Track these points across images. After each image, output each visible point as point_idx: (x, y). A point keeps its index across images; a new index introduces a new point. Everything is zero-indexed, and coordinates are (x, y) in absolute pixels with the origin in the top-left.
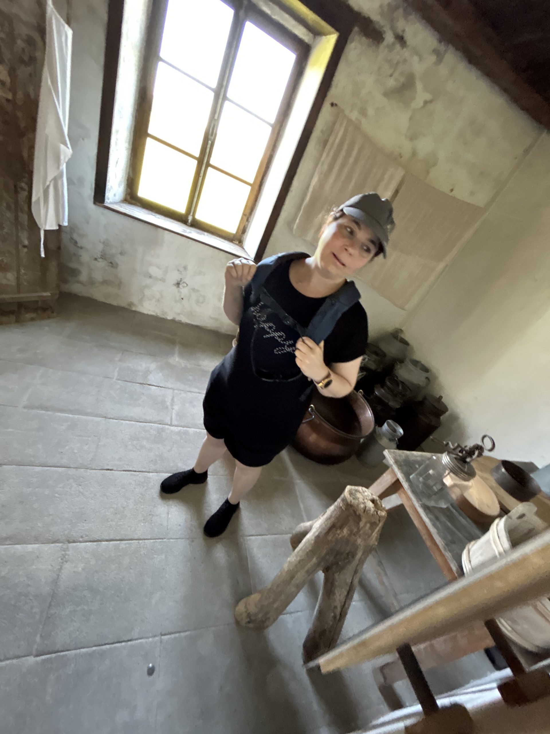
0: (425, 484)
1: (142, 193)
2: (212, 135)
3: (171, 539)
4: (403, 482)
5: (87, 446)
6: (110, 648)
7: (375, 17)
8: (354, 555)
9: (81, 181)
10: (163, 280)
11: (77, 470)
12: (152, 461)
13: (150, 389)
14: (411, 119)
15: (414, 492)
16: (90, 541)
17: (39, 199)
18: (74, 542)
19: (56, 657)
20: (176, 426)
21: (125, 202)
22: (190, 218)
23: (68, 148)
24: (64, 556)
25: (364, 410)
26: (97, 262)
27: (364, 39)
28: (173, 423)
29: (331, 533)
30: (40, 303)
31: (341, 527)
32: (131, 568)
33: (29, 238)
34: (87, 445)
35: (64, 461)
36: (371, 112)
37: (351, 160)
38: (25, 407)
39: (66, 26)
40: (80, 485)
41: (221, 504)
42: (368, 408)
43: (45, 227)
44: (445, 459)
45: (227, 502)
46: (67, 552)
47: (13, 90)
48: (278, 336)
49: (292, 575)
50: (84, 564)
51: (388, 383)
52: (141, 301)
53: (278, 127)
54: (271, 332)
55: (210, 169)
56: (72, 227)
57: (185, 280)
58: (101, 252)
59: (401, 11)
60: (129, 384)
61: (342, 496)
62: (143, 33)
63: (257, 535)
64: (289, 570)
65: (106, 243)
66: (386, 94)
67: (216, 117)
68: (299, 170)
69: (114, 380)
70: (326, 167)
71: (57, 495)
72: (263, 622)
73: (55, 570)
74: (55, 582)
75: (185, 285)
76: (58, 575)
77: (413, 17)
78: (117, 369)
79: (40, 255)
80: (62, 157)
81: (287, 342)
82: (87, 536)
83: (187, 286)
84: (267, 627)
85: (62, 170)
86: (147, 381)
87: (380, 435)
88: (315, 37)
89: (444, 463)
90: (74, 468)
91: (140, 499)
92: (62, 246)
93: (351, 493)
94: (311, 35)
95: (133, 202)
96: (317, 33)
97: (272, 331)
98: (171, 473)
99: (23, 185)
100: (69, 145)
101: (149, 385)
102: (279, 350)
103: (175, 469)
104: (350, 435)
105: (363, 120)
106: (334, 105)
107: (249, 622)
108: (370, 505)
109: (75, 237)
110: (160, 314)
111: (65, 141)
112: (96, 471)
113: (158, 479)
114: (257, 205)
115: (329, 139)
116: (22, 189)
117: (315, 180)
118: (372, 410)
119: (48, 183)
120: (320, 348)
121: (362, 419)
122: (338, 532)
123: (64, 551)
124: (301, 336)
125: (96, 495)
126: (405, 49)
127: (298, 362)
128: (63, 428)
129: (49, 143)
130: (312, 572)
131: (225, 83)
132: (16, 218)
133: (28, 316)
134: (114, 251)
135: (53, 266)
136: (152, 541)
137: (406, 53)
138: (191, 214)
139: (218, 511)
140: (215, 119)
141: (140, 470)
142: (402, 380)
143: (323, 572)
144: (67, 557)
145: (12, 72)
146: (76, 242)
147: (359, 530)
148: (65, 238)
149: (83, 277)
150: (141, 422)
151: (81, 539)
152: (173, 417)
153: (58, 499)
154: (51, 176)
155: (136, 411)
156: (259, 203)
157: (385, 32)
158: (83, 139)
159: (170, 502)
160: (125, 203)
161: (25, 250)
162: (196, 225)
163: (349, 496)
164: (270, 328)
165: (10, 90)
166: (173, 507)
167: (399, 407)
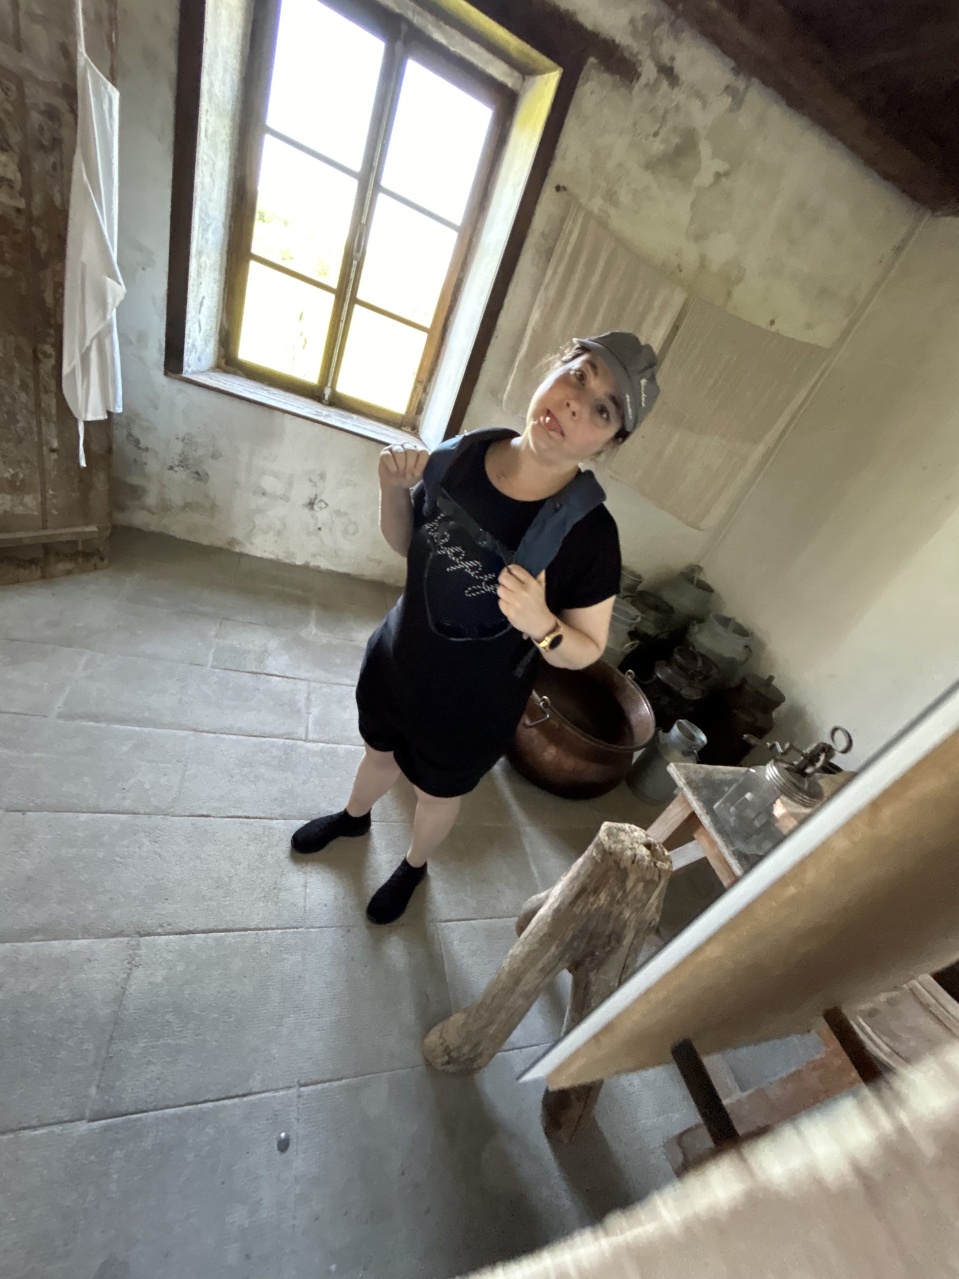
0: (740, 817)
1: (246, 352)
2: (358, 250)
3: (312, 927)
4: (701, 816)
5: (166, 778)
6: (215, 1107)
7: (623, 38)
8: (619, 940)
9: (142, 338)
10: (285, 498)
11: (150, 817)
12: (276, 800)
13: (269, 681)
14: (693, 205)
15: (721, 831)
16: (177, 934)
17: (73, 372)
18: (149, 935)
19: (124, 1122)
20: (315, 741)
21: (217, 369)
22: (327, 392)
23: (119, 283)
24: (132, 957)
25: (637, 703)
26: (173, 472)
27: (606, 76)
28: (310, 738)
29: (579, 902)
30: (80, 543)
31: (596, 891)
32: (245, 977)
33: (60, 436)
34: (165, 775)
35: (127, 804)
36: (624, 197)
37: (595, 280)
38: (60, 716)
39: (110, 85)
40: (156, 842)
41: (395, 869)
42: (644, 699)
43: (86, 417)
44: (771, 772)
45: (405, 863)
46: (137, 952)
47: (26, 192)
48: (470, 567)
49: (516, 977)
50: (166, 971)
51: (678, 657)
52: (249, 535)
53: (469, 233)
54: (458, 562)
55: (357, 307)
56: (131, 416)
57: (324, 497)
58: (180, 456)
59: (665, 26)
60: (232, 674)
61: (596, 839)
62: (236, 88)
63: (459, 920)
64: (512, 970)
65: (187, 440)
66: (650, 166)
67: (364, 221)
68: (507, 301)
69: (208, 668)
70: (552, 292)
71: (118, 859)
72: (472, 1060)
73: (118, 980)
74: (120, 999)
75: (323, 505)
76: (124, 989)
77: (687, 35)
78: (213, 650)
79: (79, 464)
80: (110, 300)
81: (486, 576)
82: (169, 925)
83: (325, 507)
84: (480, 1068)
85: (111, 319)
86: (264, 669)
87: (666, 745)
88: (524, 79)
89: (768, 779)
90: (145, 814)
91: (257, 864)
92: (114, 447)
93: (610, 833)
94: (516, 74)
95: (232, 369)
96: (527, 71)
97: (460, 560)
98: (308, 819)
99: (48, 349)
100: (121, 280)
101: (267, 674)
102: (474, 591)
103: (316, 813)
104: (615, 746)
105: (612, 211)
106: (561, 188)
107: (448, 1063)
108: (644, 851)
109: (136, 432)
110: (282, 556)
111: (114, 271)
112: (183, 818)
113: (288, 830)
114: (439, 364)
115: (555, 246)
116: (47, 355)
117: (535, 316)
118: (651, 704)
119: (87, 344)
120: (539, 582)
121: (634, 718)
122: (592, 899)
123: (134, 950)
124: (506, 563)
125: (183, 858)
126: (676, 90)
127: (503, 607)
128: (125, 748)
129: (87, 278)
130: (550, 971)
131: (376, 164)
132: (38, 404)
133: (62, 566)
134: (201, 452)
135: (100, 482)
136: (279, 931)
137: (678, 96)
138: (329, 384)
139: (389, 881)
140: (362, 224)
141: (256, 815)
142: (703, 652)
143: (570, 971)
144: (137, 959)
145: (24, 165)
146: (137, 442)
147: (625, 895)
148: (119, 434)
149: (151, 499)
150: (254, 736)
151: (159, 930)
152: (310, 726)
153: (120, 865)
154: (92, 332)
155: (248, 719)
156: (442, 360)
157: (640, 62)
158: (144, 269)
159: (309, 868)
160: (218, 372)
161: (54, 456)
162: (338, 402)
163: (607, 838)
164: (457, 554)
165: (21, 194)
166: (313, 874)
167: (699, 697)
